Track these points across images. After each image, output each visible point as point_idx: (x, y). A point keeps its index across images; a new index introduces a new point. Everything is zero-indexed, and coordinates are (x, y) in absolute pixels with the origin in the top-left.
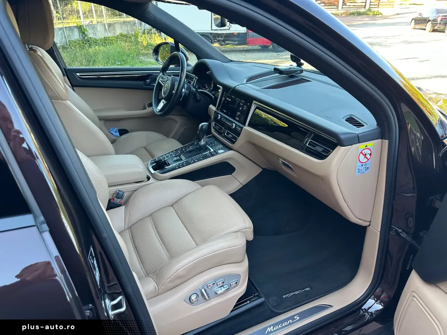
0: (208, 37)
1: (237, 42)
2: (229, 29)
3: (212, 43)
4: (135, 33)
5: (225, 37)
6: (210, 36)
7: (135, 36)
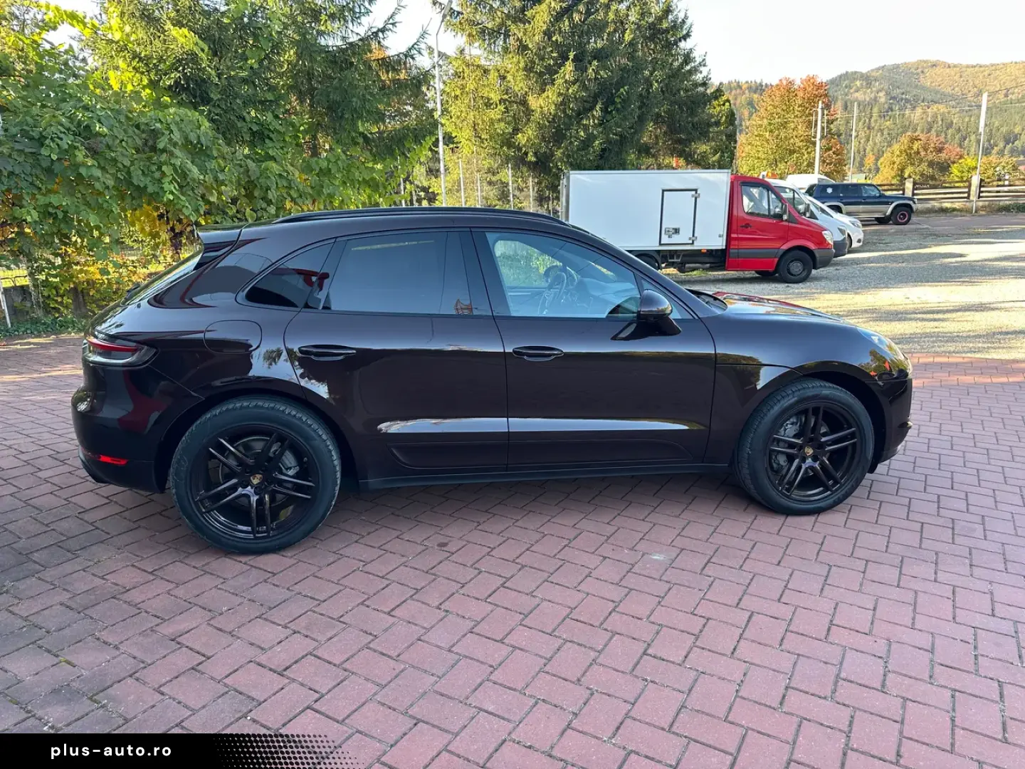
0: (651, 257)
1: (708, 265)
2: (693, 243)
3: (659, 268)
4: (527, 253)
5: (684, 256)
6: (655, 255)
7: (526, 257)
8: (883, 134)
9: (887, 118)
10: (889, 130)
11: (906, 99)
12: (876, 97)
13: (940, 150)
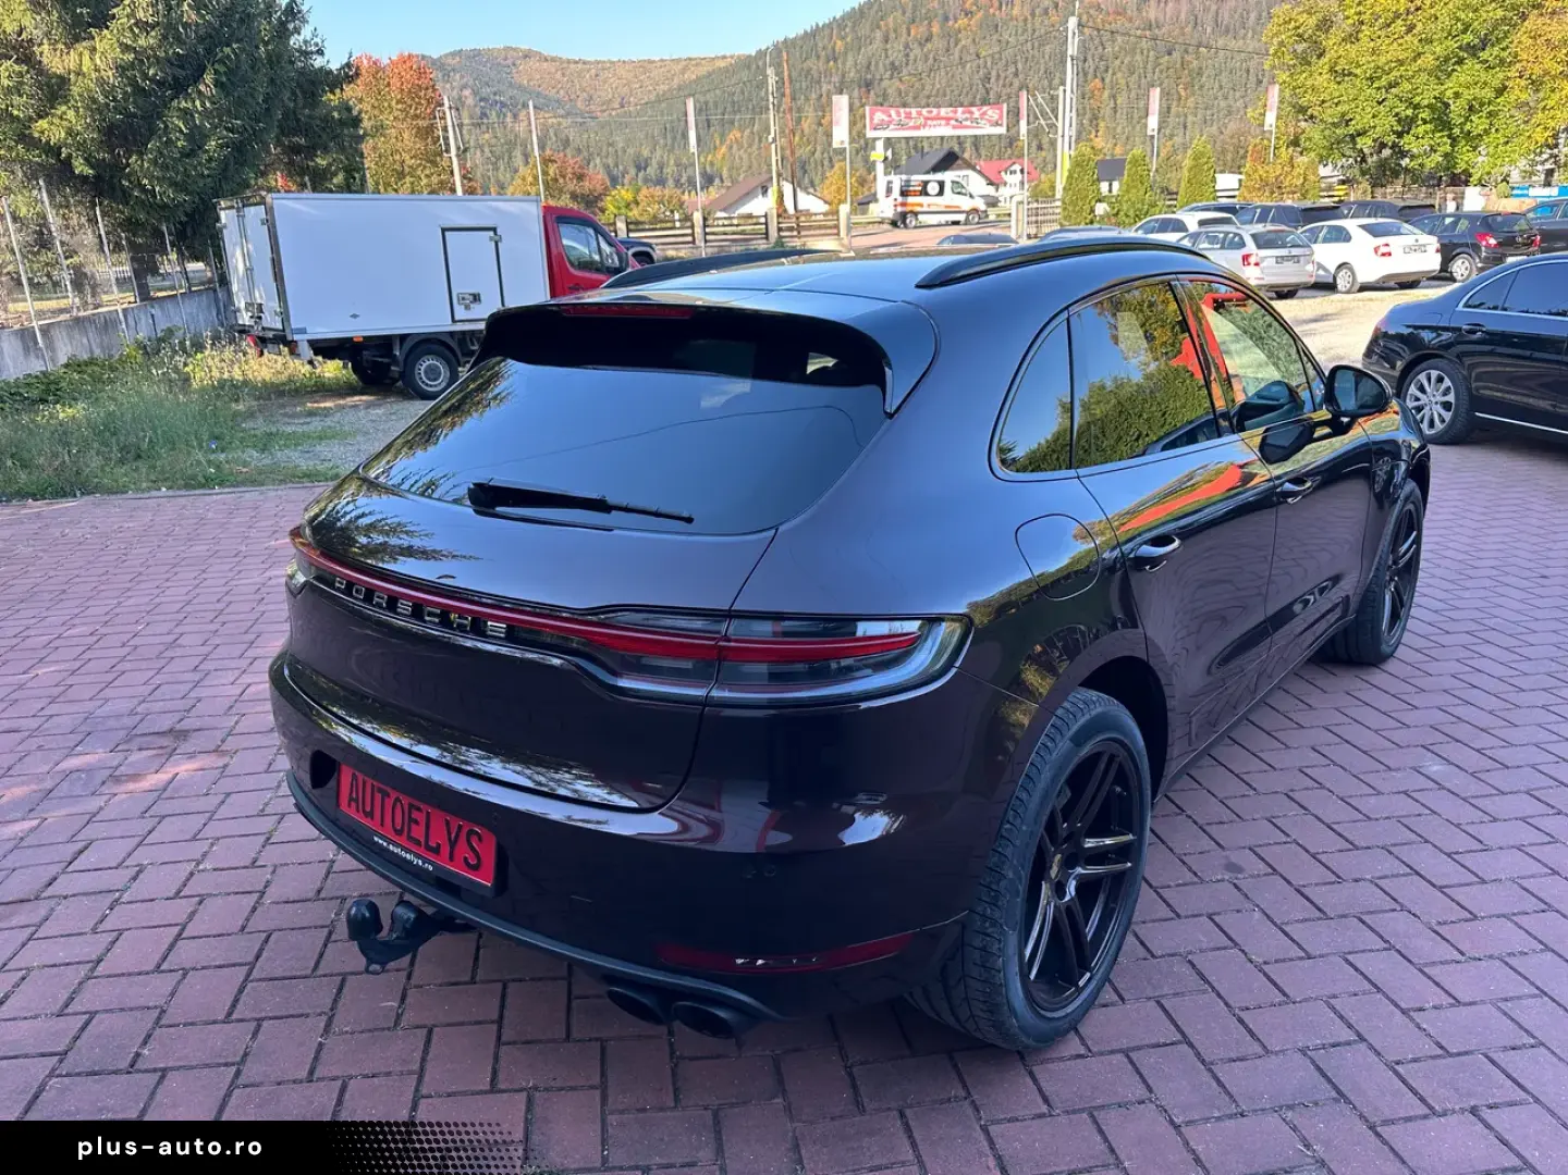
6: (449, 342)
8: (483, 151)
9: (484, 128)
10: (490, 146)
11: (501, 103)
12: (460, 98)
13: (580, 177)
